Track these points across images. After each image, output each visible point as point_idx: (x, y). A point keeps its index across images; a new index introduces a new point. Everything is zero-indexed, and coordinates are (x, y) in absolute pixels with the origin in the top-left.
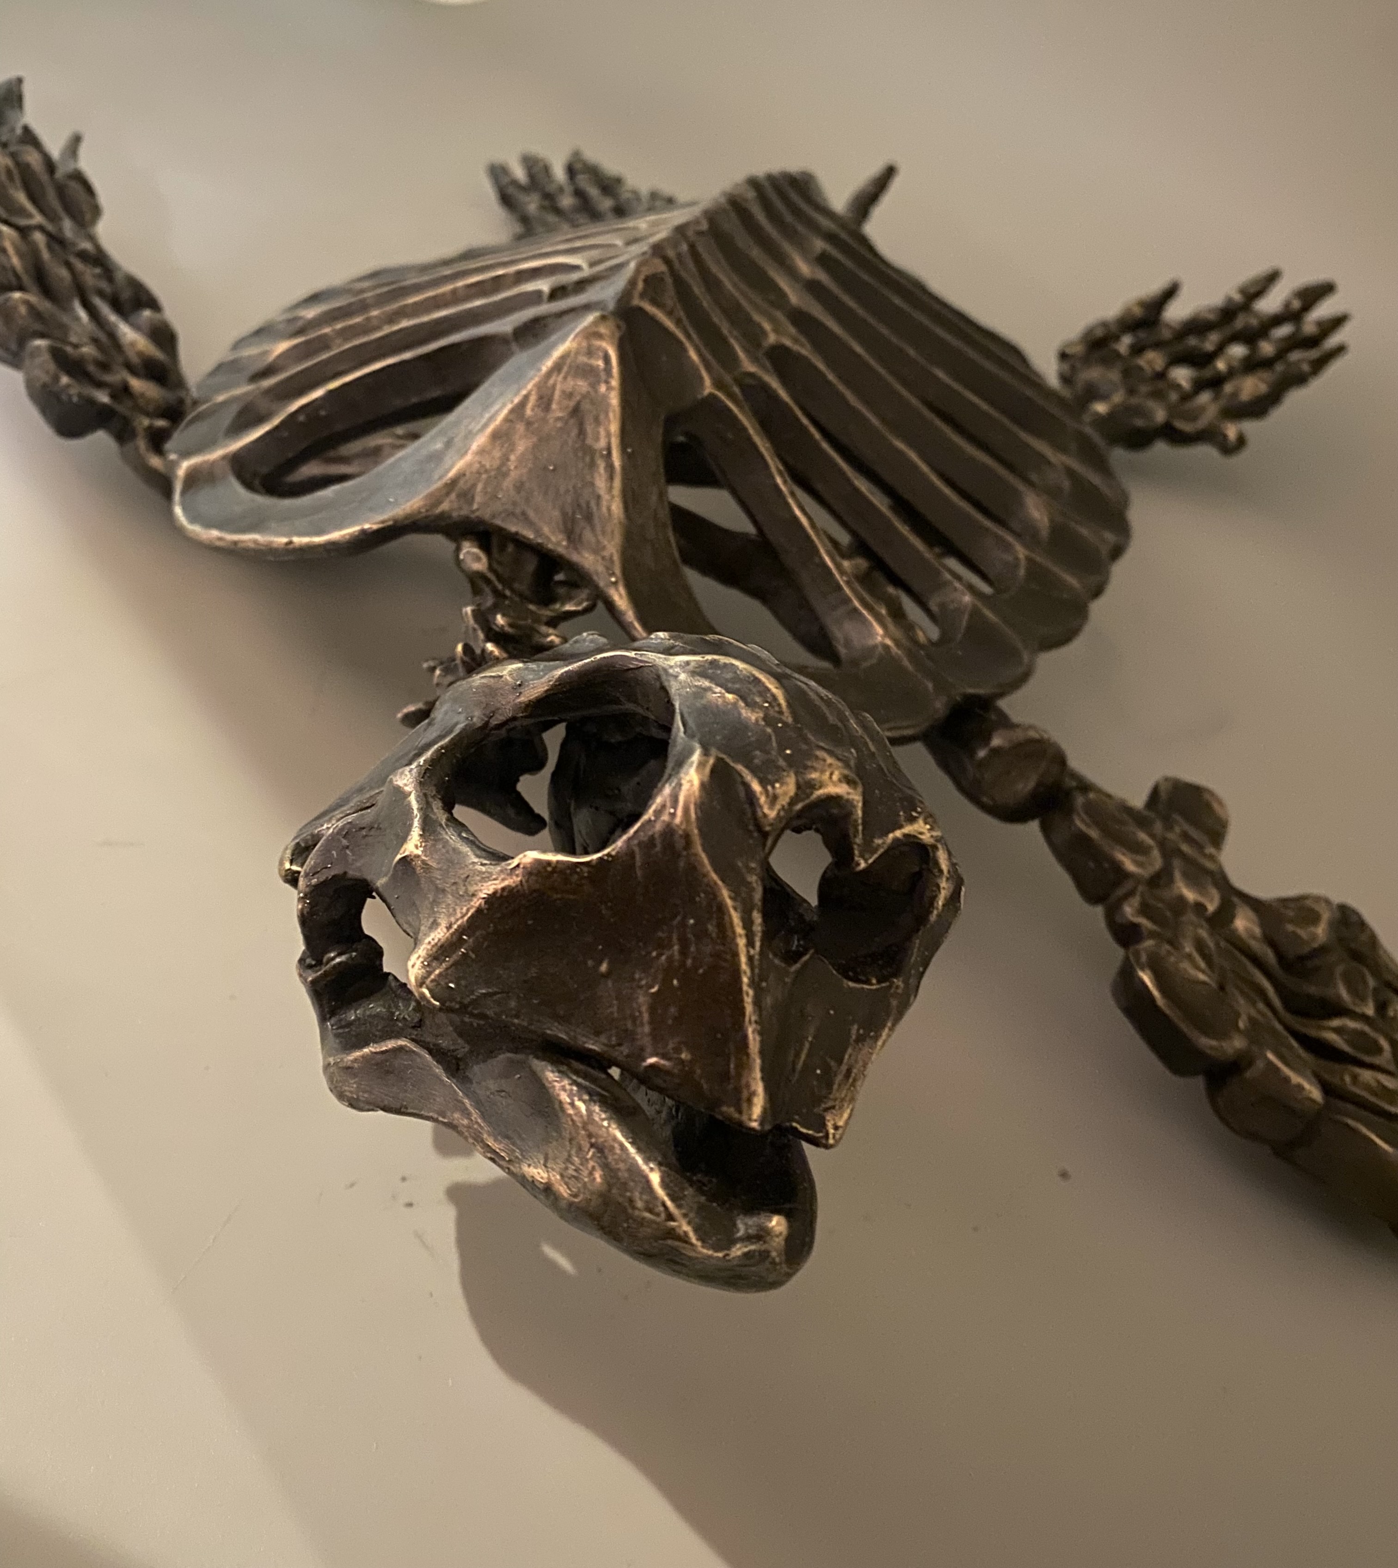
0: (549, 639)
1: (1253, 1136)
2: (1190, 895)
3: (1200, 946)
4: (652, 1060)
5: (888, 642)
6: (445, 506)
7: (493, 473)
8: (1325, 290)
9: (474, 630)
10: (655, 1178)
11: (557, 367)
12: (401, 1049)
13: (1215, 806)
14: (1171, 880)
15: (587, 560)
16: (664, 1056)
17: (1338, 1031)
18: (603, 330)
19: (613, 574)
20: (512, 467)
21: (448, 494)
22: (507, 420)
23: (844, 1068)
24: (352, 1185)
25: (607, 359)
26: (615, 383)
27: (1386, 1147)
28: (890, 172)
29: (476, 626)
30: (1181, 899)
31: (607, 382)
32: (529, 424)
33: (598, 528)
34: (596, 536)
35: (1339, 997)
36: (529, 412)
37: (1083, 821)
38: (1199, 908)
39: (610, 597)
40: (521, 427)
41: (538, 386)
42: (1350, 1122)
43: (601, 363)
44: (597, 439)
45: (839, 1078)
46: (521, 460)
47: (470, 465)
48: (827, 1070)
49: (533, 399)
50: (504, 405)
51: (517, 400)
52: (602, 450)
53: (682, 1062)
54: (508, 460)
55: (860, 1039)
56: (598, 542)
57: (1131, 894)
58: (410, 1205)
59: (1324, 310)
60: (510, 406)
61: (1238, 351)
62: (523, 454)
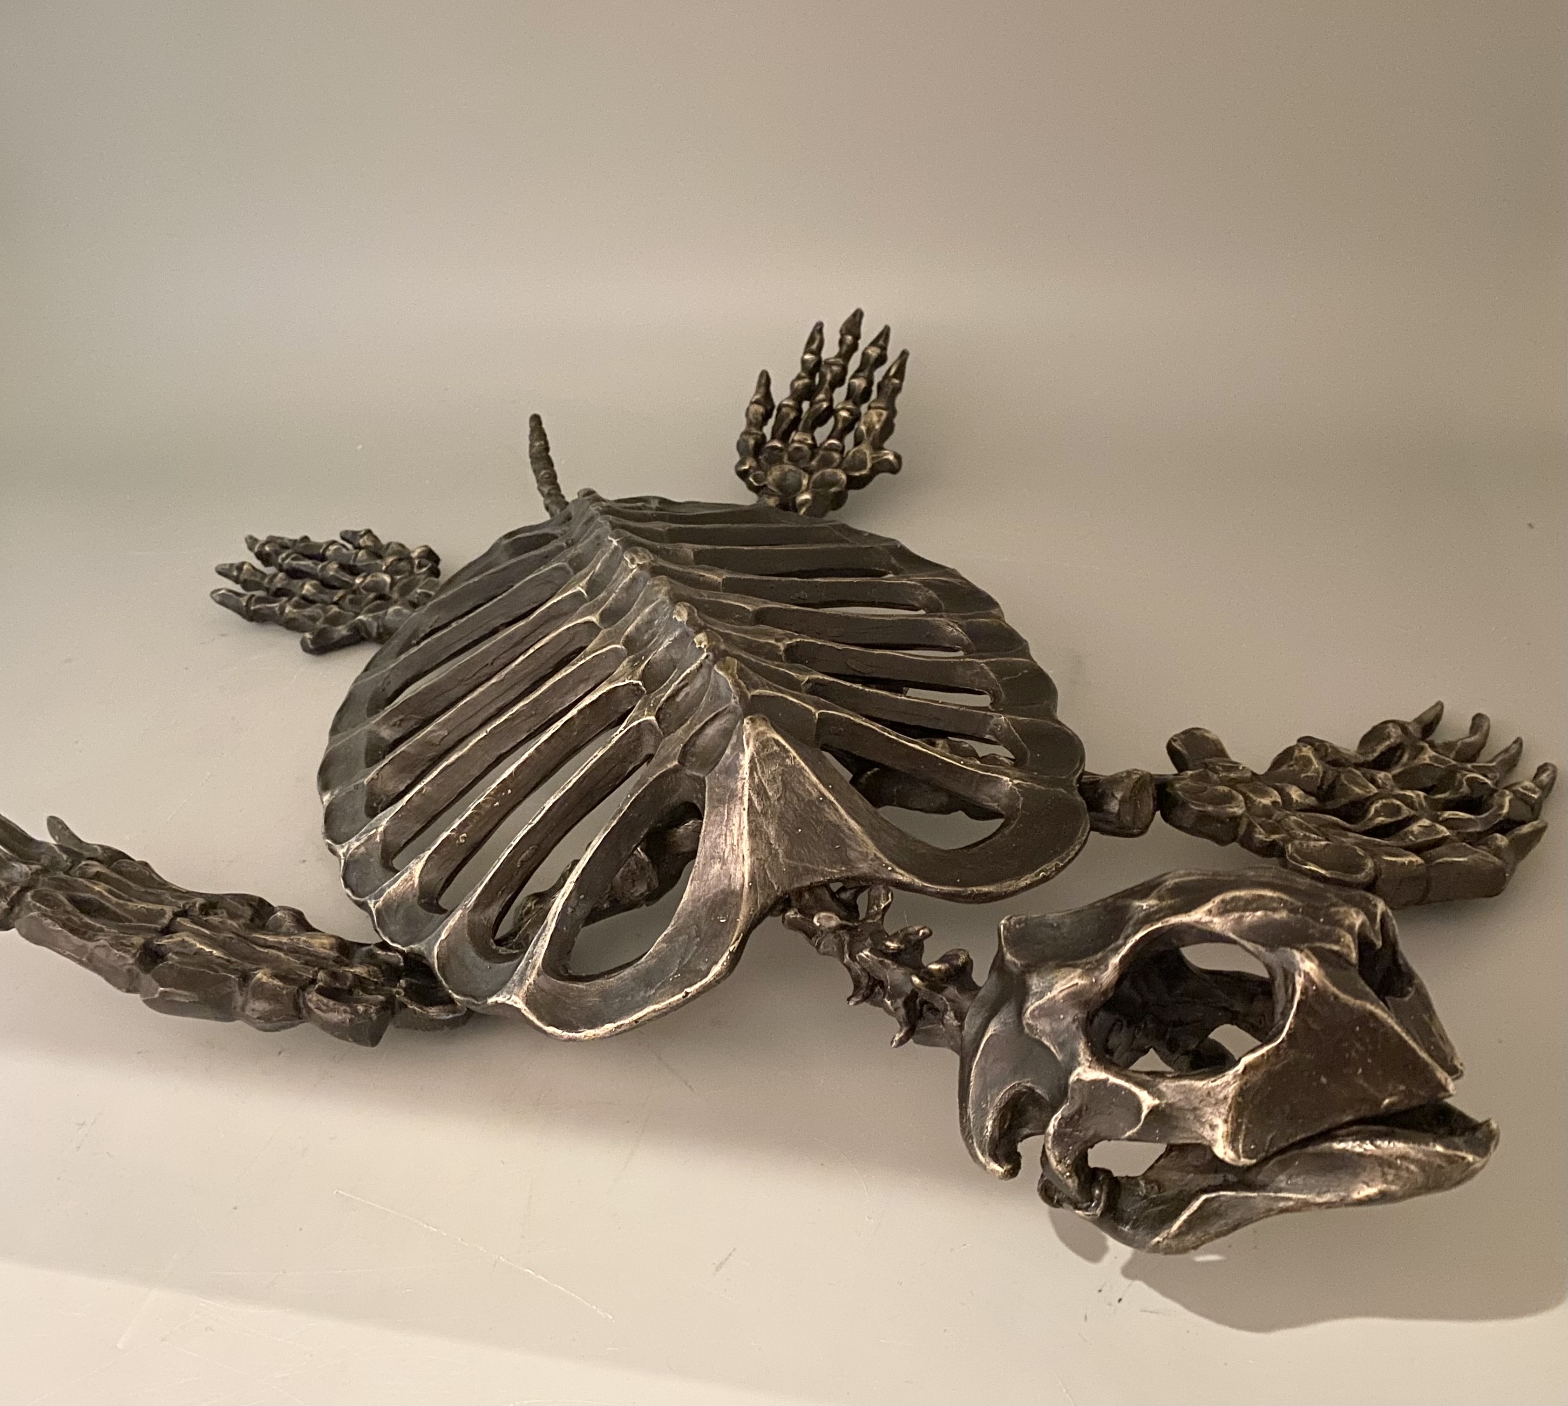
0: (921, 933)
1: (1406, 905)
2: (1266, 801)
3: (1300, 826)
4: (1387, 1101)
5: (1016, 782)
6: (760, 900)
7: (769, 859)
8: (857, 317)
9: (881, 962)
10: (1439, 1148)
11: (752, 769)
12: (1206, 1200)
13: (1206, 735)
14: (1253, 802)
15: (864, 868)
16: (1391, 1095)
17: (1377, 813)
18: (762, 729)
19: (887, 866)
20: (777, 847)
21: (756, 891)
22: (750, 822)
23: (1438, 1037)
24: (1086, 1318)
25: (777, 743)
26: (793, 753)
27: (1461, 859)
28: (536, 420)
29: (880, 959)
30: (1265, 806)
31: (788, 757)
32: (765, 814)
33: (854, 845)
34: (856, 850)
35: (1358, 794)
36: (759, 808)
37: (1196, 805)
38: (1274, 803)
39: (895, 880)
40: (762, 819)
41: (751, 788)
42: (1441, 860)
43: (775, 748)
44: (811, 794)
45: (1441, 1043)
46: (778, 838)
47: (753, 864)
48: (1433, 1043)
49: (754, 798)
50: (740, 815)
51: (746, 806)
52: (818, 799)
53: (1402, 1091)
54: (771, 844)
55: (1431, 1018)
56: (861, 853)
57: (1250, 825)
58: (1120, 1300)
59: (868, 332)
60: (745, 813)
61: (840, 394)
62: (777, 835)
